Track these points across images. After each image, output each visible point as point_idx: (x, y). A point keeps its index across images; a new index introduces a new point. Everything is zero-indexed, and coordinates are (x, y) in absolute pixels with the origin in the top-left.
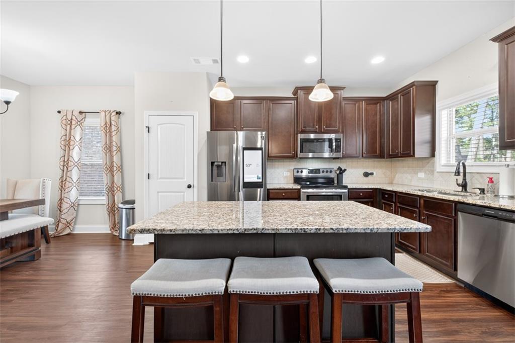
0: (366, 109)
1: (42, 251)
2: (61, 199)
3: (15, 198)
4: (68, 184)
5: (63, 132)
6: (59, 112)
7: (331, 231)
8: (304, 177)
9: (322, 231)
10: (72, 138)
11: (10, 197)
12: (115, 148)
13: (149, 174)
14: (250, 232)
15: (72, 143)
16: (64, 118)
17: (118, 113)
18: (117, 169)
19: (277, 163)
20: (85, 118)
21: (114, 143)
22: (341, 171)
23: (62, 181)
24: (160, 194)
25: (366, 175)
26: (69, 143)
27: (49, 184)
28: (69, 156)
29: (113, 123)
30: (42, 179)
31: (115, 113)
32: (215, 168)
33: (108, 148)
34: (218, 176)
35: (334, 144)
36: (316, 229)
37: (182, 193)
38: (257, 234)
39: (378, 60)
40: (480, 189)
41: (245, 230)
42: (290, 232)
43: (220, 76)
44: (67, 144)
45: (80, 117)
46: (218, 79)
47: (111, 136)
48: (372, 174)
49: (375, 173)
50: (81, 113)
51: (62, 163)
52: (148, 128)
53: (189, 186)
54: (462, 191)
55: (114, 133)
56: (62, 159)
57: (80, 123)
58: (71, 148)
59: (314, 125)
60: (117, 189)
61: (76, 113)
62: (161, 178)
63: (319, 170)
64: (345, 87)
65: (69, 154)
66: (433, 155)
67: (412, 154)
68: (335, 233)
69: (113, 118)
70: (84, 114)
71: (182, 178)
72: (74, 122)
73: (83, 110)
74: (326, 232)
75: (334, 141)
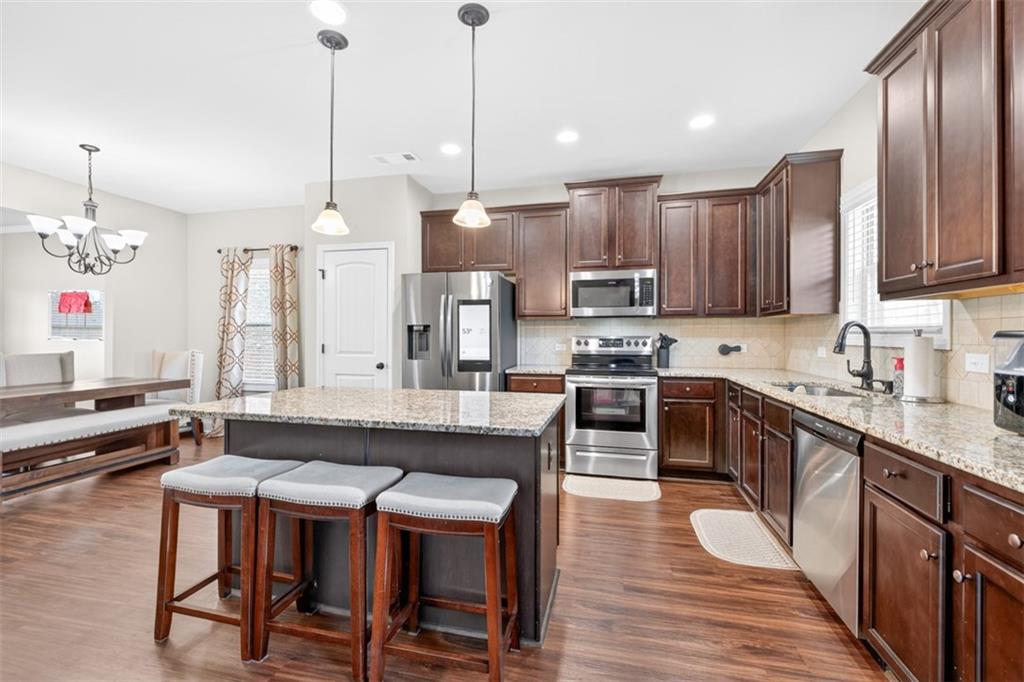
0: (712, 215)
1: (181, 453)
2: (220, 383)
3: (162, 377)
4: (228, 360)
5: (223, 281)
6: (219, 251)
7: (393, 427)
8: (593, 353)
9: (381, 426)
10: (234, 290)
11: (156, 376)
12: (288, 305)
13: (323, 346)
14: (294, 422)
15: (234, 297)
16: (225, 260)
17: (294, 249)
18: (291, 336)
19: (543, 327)
20: (252, 258)
21: (287, 297)
22: (666, 342)
23: (221, 356)
24: (339, 377)
25: (725, 350)
26: (230, 297)
27: (200, 358)
28: (230, 317)
29: (286, 264)
30: (190, 351)
31: (288, 249)
32: (415, 336)
33: (280, 306)
34: (420, 350)
35: (637, 290)
36: (374, 422)
37: (370, 378)
38: (302, 425)
39: (702, 122)
40: (883, 383)
41: (289, 418)
42: (341, 424)
43: (329, 200)
44: (228, 299)
45: (244, 258)
46: (325, 205)
47: (283, 284)
48: (738, 349)
49: (744, 347)
50: (246, 251)
51: (221, 328)
52: (323, 271)
53: (381, 366)
54: (861, 388)
55: (287, 281)
56: (222, 322)
57: (245, 266)
58: (233, 304)
59: (600, 254)
60: (291, 368)
61: (240, 252)
62: (341, 352)
63: (621, 340)
64: (661, 176)
65: (229, 313)
66: (836, 310)
67: (785, 308)
68: (398, 430)
69: (286, 257)
70: (250, 253)
71: (371, 353)
72: (236, 266)
73: (248, 247)
74: (387, 427)
75: (637, 284)
